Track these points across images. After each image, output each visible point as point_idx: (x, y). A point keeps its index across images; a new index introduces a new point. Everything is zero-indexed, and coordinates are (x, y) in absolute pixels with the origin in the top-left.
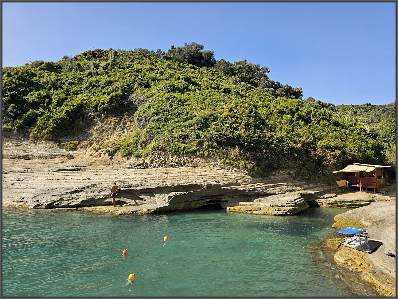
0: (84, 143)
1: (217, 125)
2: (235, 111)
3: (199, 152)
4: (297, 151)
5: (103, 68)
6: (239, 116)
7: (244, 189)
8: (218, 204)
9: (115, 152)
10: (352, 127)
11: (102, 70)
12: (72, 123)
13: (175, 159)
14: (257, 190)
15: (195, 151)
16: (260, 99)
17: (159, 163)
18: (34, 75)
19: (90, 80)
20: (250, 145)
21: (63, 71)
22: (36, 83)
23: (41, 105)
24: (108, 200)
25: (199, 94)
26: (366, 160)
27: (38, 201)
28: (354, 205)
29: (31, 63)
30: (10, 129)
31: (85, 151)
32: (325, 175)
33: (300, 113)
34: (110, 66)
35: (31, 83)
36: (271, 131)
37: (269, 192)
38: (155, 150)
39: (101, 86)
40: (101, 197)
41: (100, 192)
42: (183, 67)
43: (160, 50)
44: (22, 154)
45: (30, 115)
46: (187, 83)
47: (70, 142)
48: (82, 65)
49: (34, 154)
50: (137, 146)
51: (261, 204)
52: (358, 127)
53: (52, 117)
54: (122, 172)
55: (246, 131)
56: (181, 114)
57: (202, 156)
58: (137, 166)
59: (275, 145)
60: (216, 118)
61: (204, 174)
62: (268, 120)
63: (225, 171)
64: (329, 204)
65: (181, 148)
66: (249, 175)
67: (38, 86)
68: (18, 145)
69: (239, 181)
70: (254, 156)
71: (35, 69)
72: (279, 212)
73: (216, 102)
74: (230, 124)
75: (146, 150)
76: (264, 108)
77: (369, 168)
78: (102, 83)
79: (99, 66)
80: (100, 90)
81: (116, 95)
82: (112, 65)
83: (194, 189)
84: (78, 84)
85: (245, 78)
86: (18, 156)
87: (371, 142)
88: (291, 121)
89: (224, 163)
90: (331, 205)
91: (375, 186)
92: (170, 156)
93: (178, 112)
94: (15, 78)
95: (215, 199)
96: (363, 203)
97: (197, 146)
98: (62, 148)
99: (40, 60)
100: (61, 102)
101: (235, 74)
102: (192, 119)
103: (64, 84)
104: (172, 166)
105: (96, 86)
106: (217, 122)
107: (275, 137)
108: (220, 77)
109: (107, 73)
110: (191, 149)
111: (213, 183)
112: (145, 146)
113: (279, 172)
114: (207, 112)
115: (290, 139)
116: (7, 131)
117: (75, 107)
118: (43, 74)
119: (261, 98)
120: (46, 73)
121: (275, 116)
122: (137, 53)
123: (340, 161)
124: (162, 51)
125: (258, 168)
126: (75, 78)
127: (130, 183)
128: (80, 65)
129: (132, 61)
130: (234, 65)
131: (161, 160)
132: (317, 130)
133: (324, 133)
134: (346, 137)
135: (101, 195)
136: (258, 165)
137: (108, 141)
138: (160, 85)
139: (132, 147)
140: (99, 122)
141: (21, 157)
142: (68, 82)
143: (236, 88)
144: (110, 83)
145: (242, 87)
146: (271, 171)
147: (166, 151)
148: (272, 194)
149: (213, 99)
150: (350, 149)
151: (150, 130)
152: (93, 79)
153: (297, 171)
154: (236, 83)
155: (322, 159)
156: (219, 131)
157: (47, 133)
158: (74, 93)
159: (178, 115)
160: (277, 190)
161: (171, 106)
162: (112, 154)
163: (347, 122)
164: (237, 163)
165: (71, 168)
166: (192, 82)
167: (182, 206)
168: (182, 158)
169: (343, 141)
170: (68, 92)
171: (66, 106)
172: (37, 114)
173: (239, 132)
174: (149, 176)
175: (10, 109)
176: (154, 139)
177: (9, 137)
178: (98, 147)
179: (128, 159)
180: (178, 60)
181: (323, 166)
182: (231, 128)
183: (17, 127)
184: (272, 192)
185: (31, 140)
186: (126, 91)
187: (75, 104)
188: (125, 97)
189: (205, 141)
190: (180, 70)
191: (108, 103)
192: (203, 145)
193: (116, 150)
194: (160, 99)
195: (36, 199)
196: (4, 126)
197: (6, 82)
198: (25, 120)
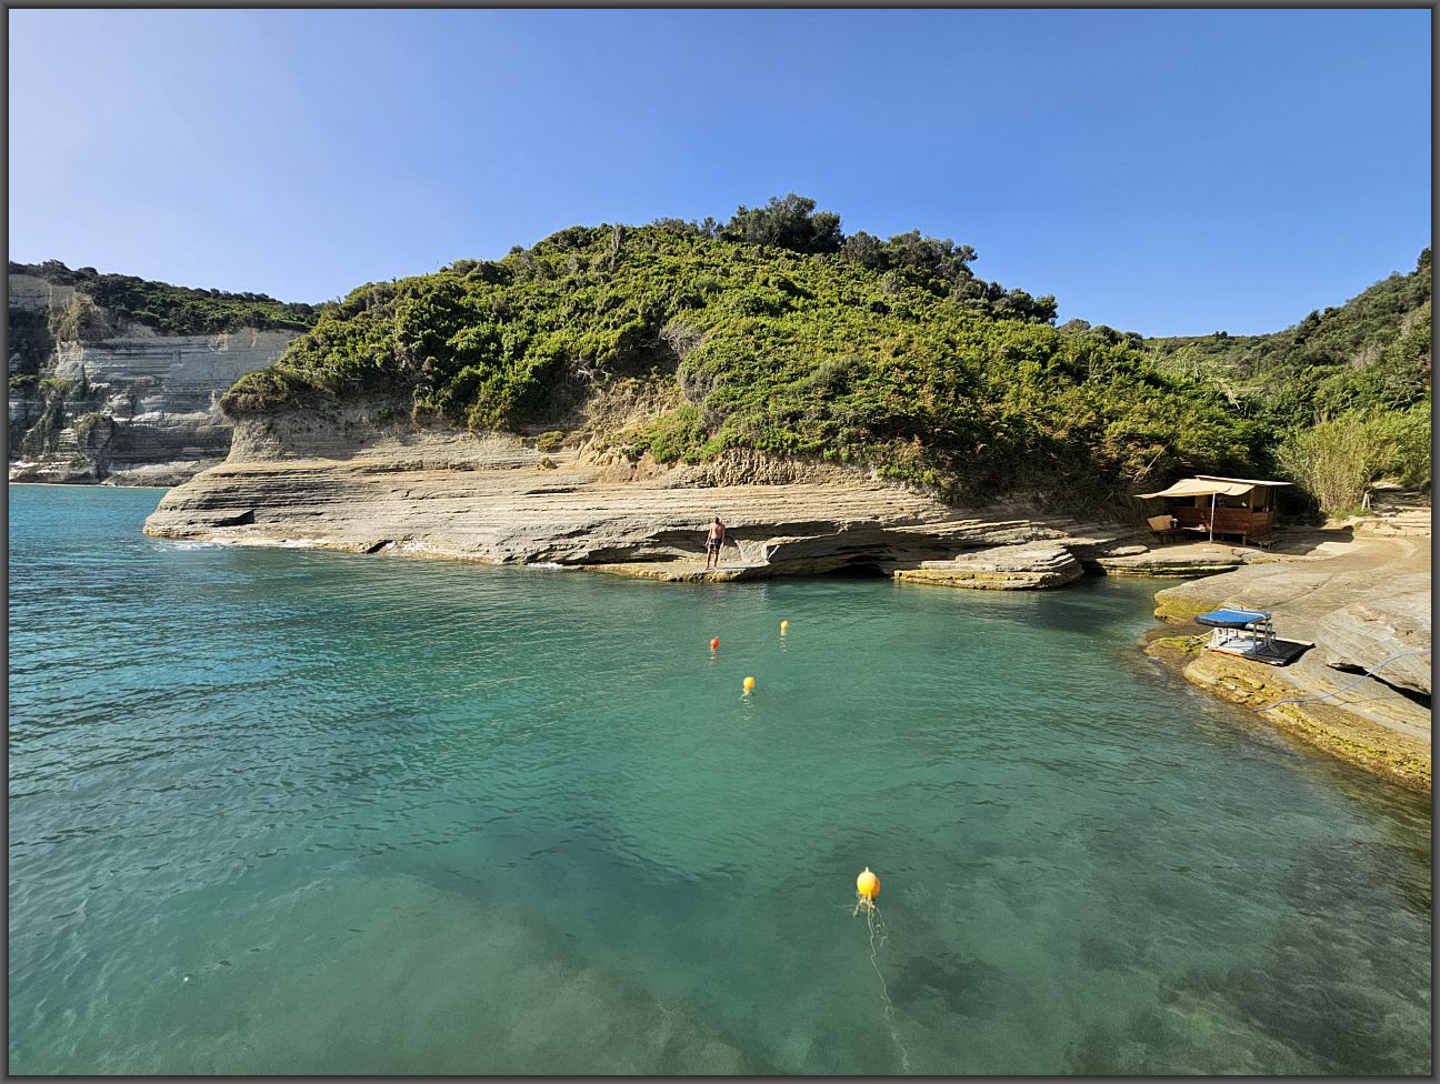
0: (573, 435)
1: (868, 388)
2: (908, 354)
3: (829, 450)
4: (1057, 446)
5: (598, 267)
6: (918, 365)
7: (933, 532)
8: (872, 565)
9: (640, 453)
10: (1192, 388)
11: (597, 274)
12: (545, 393)
13: (773, 467)
14: (962, 535)
15: (819, 449)
16: (960, 325)
17: (739, 474)
18: (462, 293)
19: (574, 297)
20: (947, 433)
21: (517, 280)
22: (467, 310)
23: (483, 356)
24: (642, 551)
25: (818, 317)
26: (1227, 468)
27: (508, 550)
28: (1193, 572)
29: (452, 267)
30: (430, 409)
31: (578, 452)
32: (1121, 504)
33: (1061, 357)
34: (612, 262)
35: (458, 310)
36: (994, 400)
37: (990, 540)
38: (730, 447)
39: (599, 308)
40: (628, 545)
41: (624, 534)
42: (769, 257)
43: (710, 219)
45: (465, 378)
46: (785, 292)
47: (545, 434)
48: (552, 264)
50: (687, 439)
51: (973, 565)
52: (1206, 388)
53: (508, 382)
54: (661, 494)
55: (937, 399)
56: (783, 364)
57: (835, 460)
58: (693, 482)
59: (1006, 433)
60: (864, 372)
61: (840, 498)
62: (984, 375)
63: (887, 494)
64: (1132, 569)
65: (786, 441)
66: (943, 501)
67: (471, 316)
68: (447, 443)
69: (921, 516)
70: (956, 459)
71: (462, 279)
72: (1019, 584)
73: (860, 335)
74: (898, 385)
75: (710, 448)
76: (972, 346)
77: (1236, 488)
78: (599, 303)
79: (588, 265)
80: (596, 318)
81: (633, 328)
82: (616, 261)
83: (821, 532)
84: (551, 308)
85: (915, 276)
86: (450, 464)
87: (1240, 426)
88: (1039, 375)
89: (886, 475)
90: (1135, 570)
91: (1246, 528)
92: (763, 459)
93: (776, 361)
94: (426, 299)
95: (866, 553)
96: (1216, 568)
97: (822, 438)
98: (532, 447)
99: (468, 259)
100: (520, 350)
101: (892, 267)
102: (808, 375)
103: (522, 308)
104: (767, 482)
105: (588, 310)
106: (867, 381)
107: (1006, 414)
108: (856, 276)
109: (608, 280)
110: (810, 445)
111: (863, 519)
112: (706, 439)
113: (1011, 497)
114: (842, 358)
115: (1040, 418)
116: (426, 414)
117: (549, 359)
118: (479, 290)
119: (962, 321)
120: (483, 286)
121: (1001, 364)
122: (662, 230)
123: (1161, 470)
124: (717, 221)
125: (963, 487)
126: (542, 294)
127: (685, 517)
128: (549, 266)
129: (656, 250)
130: (888, 246)
131: (743, 470)
132: (1103, 397)
133: (1122, 404)
134: (1179, 413)
135: (627, 541)
136: (966, 481)
137: (622, 431)
138: (726, 301)
139: (677, 442)
140: (600, 391)
141: (455, 465)
142: (529, 304)
143: (897, 299)
144: (617, 302)
145: (912, 298)
146: (994, 495)
147: (754, 448)
148: (998, 545)
149: (851, 327)
150: (1188, 442)
151: (716, 402)
152: (580, 295)
153: (1055, 494)
154: (898, 289)
155: (1116, 465)
156: (874, 402)
157: (501, 416)
158: (543, 327)
159: (776, 366)
160: (1009, 535)
161: (758, 347)
162: (634, 457)
163: (1177, 378)
164: (916, 475)
165: (555, 487)
166: (797, 290)
167: (796, 566)
168: (790, 463)
169: (1170, 422)
170: (532, 327)
171: (530, 357)
172: (477, 376)
173: (920, 404)
174: (721, 503)
175: (425, 366)
176: (726, 422)
177: (429, 424)
178: (602, 443)
179: (670, 467)
180: (756, 241)
181: (1119, 482)
182: (901, 393)
183: (443, 404)
184: (997, 539)
185: (472, 431)
186: (652, 319)
187: (549, 352)
188: (651, 333)
189: (842, 425)
190: (764, 264)
191: (616, 346)
192: (837, 434)
193: (643, 450)
194: (730, 332)
195: (504, 548)
196: (419, 403)
197: (412, 310)
198: (456, 389)
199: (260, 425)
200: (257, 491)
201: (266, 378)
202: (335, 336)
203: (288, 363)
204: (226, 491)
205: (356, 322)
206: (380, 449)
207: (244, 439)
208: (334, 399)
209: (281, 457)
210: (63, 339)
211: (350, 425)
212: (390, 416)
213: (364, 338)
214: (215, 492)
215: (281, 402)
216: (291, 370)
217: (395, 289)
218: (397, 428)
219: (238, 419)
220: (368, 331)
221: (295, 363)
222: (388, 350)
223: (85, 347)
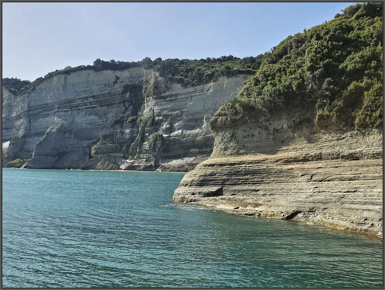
18: (350, 29)
22: (354, 41)
23: (366, 72)
30: (328, 116)
35: (348, 42)
44: (346, 152)
45: (353, 90)
49: (364, 151)
67: (357, 45)
68: (339, 139)
71: (350, 20)
86: (341, 155)
94: (326, 39)
116: (324, 119)
118: (363, 24)
120: (366, 21)
141: (345, 156)
172: (362, 88)
175: (325, 86)
177: (326, 127)
183: (336, 111)
185: (358, 130)
196: (319, 112)
197: (316, 49)
198: (346, 99)
199: (228, 135)
200: (225, 175)
201: (232, 106)
202: (269, 74)
203: (243, 95)
204: (210, 175)
205: (282, 63)
206: (294, 146)
207: (220, 143)
208: (267, 114)
209: (238, 154)
210: (148, 97)
211: (276, 131)
212: (300, 123)
213: (286, 73)
214: (205, 176)
215: (239, 120)
216: (245, 99)
217: (305, 37)
218: (305, 131)
219: (217, 132)
220: (288, 68)
221: (247, 95)
222: (300, 78)
223: (155, 99)
